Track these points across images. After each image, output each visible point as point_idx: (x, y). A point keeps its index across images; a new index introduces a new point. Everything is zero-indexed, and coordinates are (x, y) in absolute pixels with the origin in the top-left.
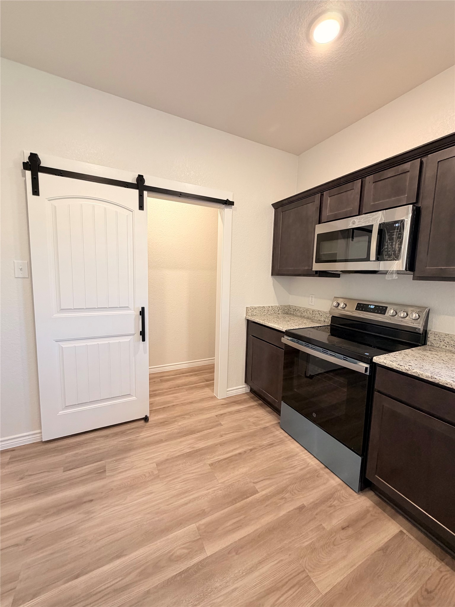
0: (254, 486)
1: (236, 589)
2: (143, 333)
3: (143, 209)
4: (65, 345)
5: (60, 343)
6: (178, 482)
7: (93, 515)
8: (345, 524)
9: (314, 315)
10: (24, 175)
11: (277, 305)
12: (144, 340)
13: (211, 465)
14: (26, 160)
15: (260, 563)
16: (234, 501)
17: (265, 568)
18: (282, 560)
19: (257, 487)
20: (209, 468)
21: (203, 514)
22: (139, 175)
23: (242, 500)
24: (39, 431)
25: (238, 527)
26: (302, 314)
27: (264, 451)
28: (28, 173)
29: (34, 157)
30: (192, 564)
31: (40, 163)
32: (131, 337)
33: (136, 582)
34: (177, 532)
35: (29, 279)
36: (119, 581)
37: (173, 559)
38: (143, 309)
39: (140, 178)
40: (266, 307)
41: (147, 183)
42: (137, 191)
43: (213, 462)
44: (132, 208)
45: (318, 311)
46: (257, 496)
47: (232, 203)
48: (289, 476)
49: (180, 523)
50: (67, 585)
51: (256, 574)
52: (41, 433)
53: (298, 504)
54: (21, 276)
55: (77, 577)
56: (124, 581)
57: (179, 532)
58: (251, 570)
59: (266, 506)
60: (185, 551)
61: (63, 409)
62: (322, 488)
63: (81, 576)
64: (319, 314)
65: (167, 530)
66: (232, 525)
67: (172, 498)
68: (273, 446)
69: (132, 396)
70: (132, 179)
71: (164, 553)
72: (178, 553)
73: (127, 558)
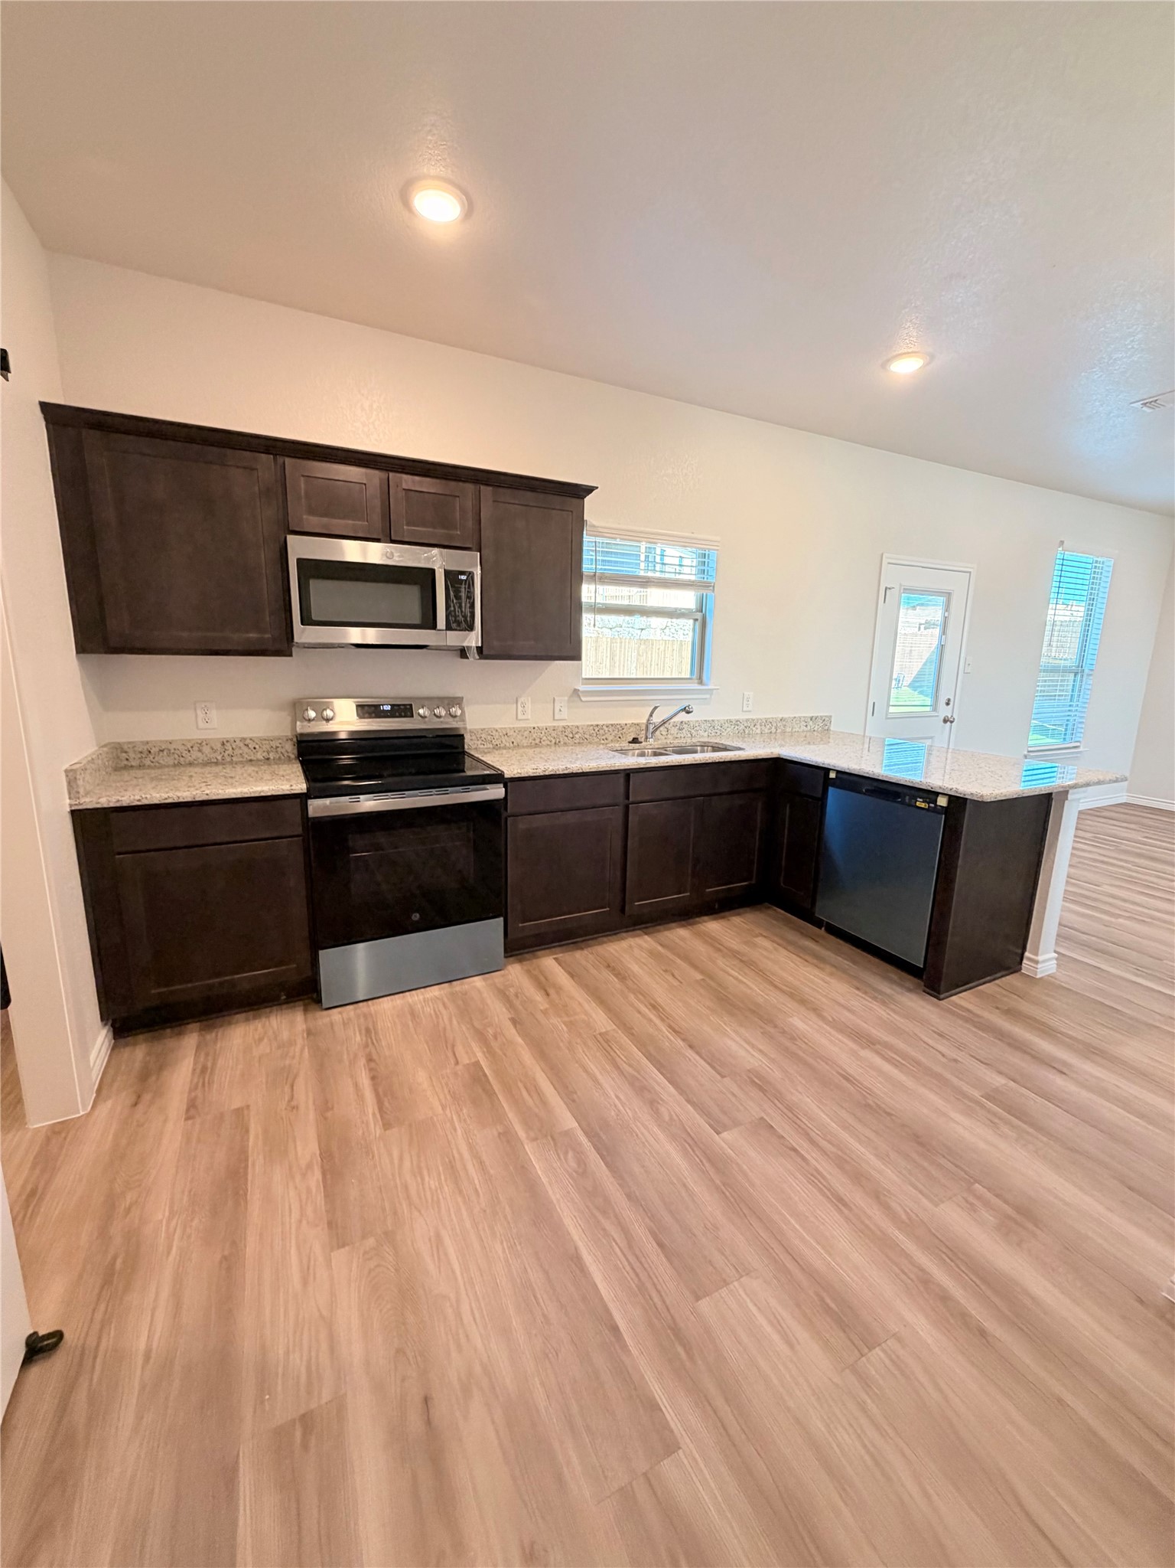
0: (464, 1066)
1: (617, 1097)
6: (421, 1186)
7: (478, 1369)
8: (543, 992)
9: (230, 751)
13: (387, 1126)
15: (586, 1071)
16: (490, 1094)
17: (593, 1067)
18: (583, 1051)
19: (465, 1060)
20: (395, 1130)
21: (507, 1137)
23: (490, 1083)
25: (535, 1089)
26: (182, 759)
27: (384, 1043)
30: (589, 1144)
33: (616, 1216)
34: (539, 1172)
36: (617, 1244)
37: (583, 1170)
43: (381, 1123)
45: (243, 739)
46: (484, 1064)
48: (455, 1022)
49: (523, 1170)
50: (629, 1341)
51: (599, 1077)
53: (509, 1024)
55: (615, 1329)
56: (616, 1236)
57: (538, 1168)
58: (596, 1081)
59: (505, 1055)
60: (570, 1154)
62: (485, 995)
63: (616, 1323)
64: (247, 745)
65: (532, 1187)
66: (531, 1097)
67: (460, 1192)
68: (374, 1029)
71: (573, 1184)
72: (573, 1164)
73: (580, 1244)
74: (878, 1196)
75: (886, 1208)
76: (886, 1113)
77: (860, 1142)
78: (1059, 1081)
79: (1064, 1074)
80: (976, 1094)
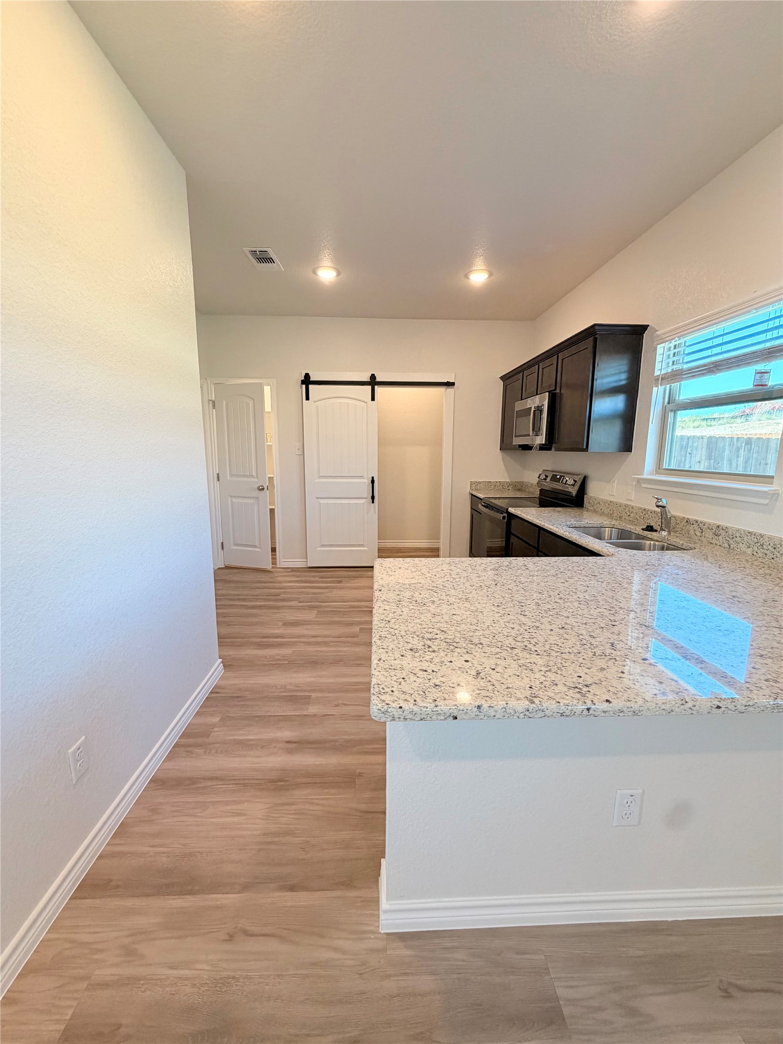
2: (373, 498)
3: (374, 400)
4: (322, 501)
5: (319, 500)
10: (302, 388)
11: (507, 480)
12: (373, 502)
14: (303, 378)
22: (372, 374)
24: (305, 560)
28: (304, 386)
29: (307, 376)
31: (310, 377)
32: (365, 500)
35: (303, 456)
38: (373, 478)
39: (373, 377)
40: (493, 482)
41: (378, 379)
42: (370, 387)
44: (366, 401)
47: (453, 384)
52: (307, 561)
54: (298, 454)
61: (320, 547)
69: (365, 547)
70: (366, 378)
74: (309, 644)
75: (304, 642)
76: (332, 663)
77: (328, 650)
78: (287, 734)
79: (288, 742)
80: (314, 695)
